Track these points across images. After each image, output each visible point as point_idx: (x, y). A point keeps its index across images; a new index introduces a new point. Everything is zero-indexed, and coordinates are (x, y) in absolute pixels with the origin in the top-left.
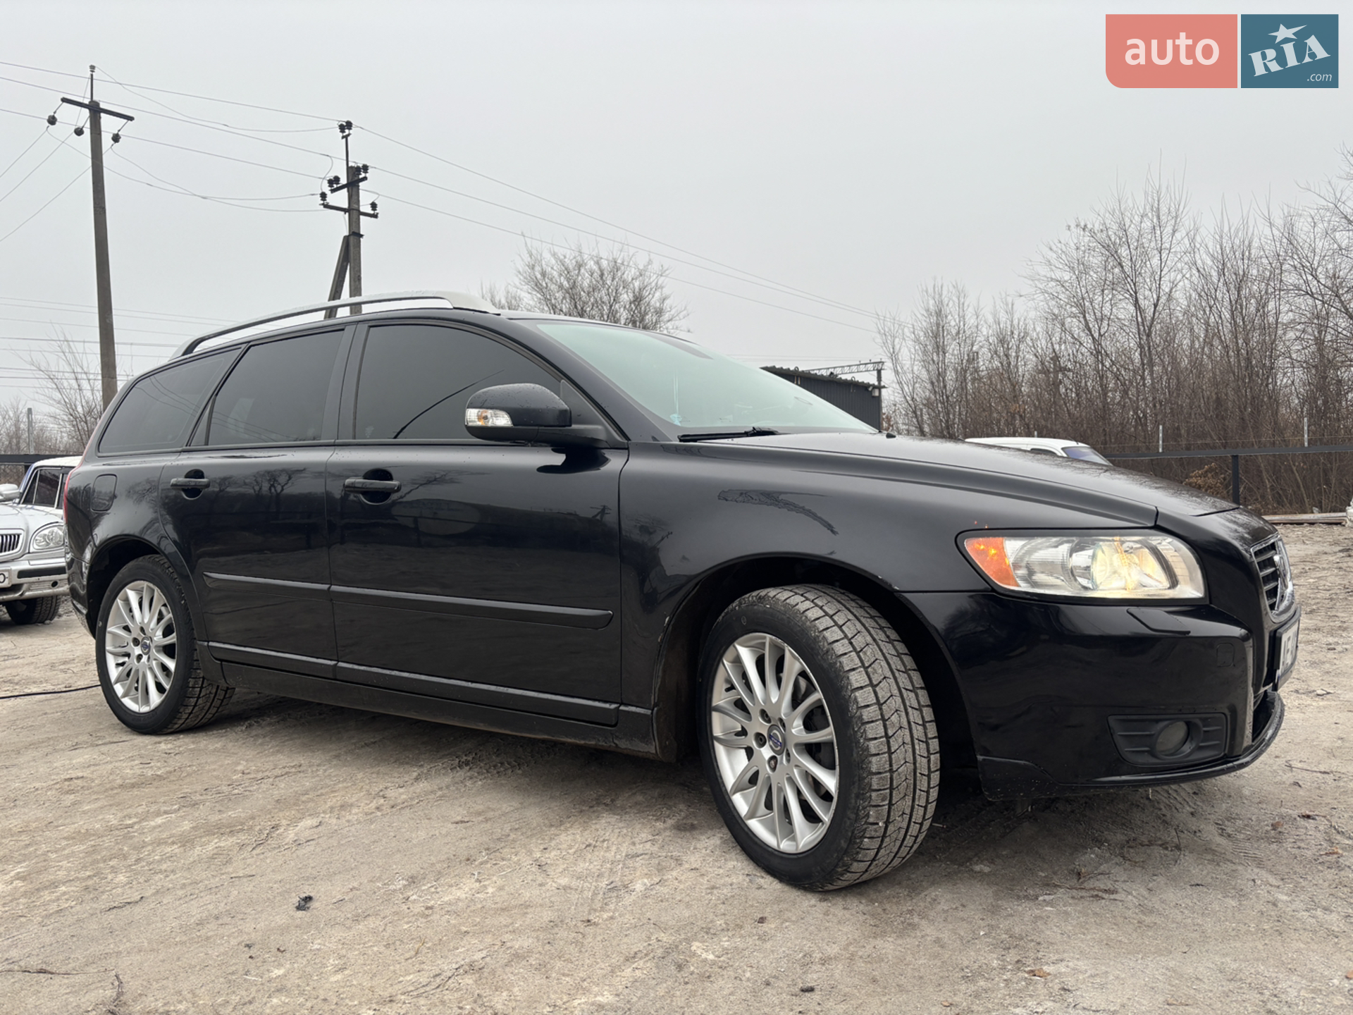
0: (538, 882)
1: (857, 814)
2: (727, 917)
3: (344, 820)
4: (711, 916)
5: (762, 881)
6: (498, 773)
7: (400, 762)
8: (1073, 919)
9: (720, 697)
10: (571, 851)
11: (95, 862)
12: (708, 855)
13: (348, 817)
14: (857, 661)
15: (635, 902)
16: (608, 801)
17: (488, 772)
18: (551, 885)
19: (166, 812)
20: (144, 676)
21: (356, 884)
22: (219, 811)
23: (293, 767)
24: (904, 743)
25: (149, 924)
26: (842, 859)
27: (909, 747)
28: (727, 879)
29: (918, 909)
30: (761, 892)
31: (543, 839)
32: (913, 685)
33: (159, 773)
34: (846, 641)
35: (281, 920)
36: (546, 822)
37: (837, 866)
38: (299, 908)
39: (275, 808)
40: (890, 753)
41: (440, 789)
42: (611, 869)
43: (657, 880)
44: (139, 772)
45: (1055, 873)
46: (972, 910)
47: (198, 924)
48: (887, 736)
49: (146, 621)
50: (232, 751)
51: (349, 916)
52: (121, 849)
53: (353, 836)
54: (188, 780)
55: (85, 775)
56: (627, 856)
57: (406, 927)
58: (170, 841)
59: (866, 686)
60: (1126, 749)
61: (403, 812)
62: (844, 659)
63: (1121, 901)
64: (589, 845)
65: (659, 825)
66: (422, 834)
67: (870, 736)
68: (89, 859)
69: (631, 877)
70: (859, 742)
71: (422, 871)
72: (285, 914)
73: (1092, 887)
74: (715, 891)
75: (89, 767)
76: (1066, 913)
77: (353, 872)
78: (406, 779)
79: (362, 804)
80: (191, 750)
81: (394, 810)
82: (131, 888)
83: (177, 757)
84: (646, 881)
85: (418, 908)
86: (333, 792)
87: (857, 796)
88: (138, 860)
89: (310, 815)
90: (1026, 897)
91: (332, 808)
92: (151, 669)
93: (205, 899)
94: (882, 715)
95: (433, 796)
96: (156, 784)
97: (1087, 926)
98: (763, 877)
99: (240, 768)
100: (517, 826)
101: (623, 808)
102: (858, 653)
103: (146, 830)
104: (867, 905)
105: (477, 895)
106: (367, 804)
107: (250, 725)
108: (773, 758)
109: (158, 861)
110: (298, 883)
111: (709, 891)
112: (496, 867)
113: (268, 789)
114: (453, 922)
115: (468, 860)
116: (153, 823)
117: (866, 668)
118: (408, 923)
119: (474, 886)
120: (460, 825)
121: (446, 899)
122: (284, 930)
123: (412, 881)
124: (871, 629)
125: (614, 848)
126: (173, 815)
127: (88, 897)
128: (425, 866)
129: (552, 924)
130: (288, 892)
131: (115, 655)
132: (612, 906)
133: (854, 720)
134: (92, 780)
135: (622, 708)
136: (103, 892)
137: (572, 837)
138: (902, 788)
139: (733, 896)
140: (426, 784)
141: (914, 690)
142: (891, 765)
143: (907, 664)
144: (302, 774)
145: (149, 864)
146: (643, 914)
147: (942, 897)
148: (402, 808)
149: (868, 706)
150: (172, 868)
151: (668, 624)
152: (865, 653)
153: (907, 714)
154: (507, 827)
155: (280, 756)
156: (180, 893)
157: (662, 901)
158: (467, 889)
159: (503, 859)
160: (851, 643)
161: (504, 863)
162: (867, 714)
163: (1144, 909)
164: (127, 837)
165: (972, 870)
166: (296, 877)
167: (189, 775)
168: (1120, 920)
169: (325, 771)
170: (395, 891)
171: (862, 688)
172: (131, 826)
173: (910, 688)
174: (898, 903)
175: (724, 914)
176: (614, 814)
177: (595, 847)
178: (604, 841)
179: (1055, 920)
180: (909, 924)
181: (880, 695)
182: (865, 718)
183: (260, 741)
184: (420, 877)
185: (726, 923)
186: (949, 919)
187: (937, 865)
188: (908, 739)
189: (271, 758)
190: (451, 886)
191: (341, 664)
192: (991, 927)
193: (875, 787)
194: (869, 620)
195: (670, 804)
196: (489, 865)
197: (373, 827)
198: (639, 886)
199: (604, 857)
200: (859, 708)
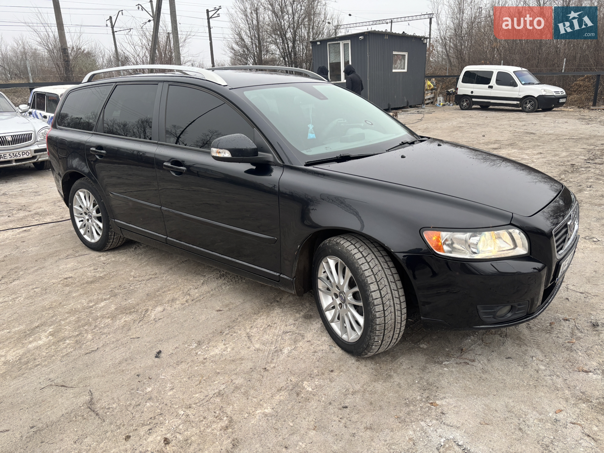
0: (247, 346)
1: (370, 338)
2: (319, 369)
3: (173, 308)
4: (312, 368)
5: (334, 349)
6: (236, 281)
7: (197, 273)
8: (454, 375)
9: (321, 275)
10: (261, 329)
11: (79, 327)
12: (315, 333)
13: (175, 306)
14: (374, 279)
15: (284, 359)
16: (278, 299)
17: (232, 281)
18: (252, 348)
19: (105, 300)
20: (91, 228)
21: (177, 345)
22: (125, 299)
23: (153, 275)
24: (391, 312)
25: (101, 363)
26: (364, 351)
27: (393, 314)
28: (321, 347)
29: (393, 368)
30: (334, 355)
31: (251, 321)
32: (397, 288)
33: (101, 275)
34: (370, 270)
35: (150, 362)
36: (253, 311)
37: (362, 352)
38: (156, 357)
39: (146, 299)
40: (385, 317)
41: (212, 290)
42: (276, 340)
43: (293, 347)
44: (93, 274)
45: (452, 349)
46: (415, 369)
47: (119, 364)
48: (384, 310)
49: (88, 206)
50: (129, 263)
51: (175, 362)
52: (89, 320)
53: (177, 317)
54: (113, 279)
55: (72, 276)
56: (283, 332)
57: (196, 368)
58: (107, 316)
59: (376, 290)
60: (484, 317)
61: (197, 303)
62: (368, 279)
63: (475, 366)
64: (269, 326)
65: (298, 315)
66: (203, 317)
67: (377, 311)
68: (77, 325)
69: (284, 345)
70: (372, 312)
71: (203, 339)
72: (150, 360)
73: (466, 357)
74: (316, 354)
75: (74, 270)
76: (452, 371)
77: (176, 338)
78: (198, 284)
79: (180, 299)
80: (113, 261)
81: (193, 302)
82: (93, 342)
83: (108, 266)
84: (289, 348)
85: (201, 358)
86: (169, 290)
87: (371, 332)
88: (96, 326)
89: (160, 305)
90: (438, 362)
91: (168, 301)
92: (93, 225)
93: (122, 349)
94: (382, 302)
95: (208, 295)
96: (101, 281)
97: (459, 379)
98: (335, 347)
99: (132, 274)
100: (241, 314)
101: (284, 304)
102: (374, 275)
103: (98, 309)
104: (374, 365)
105: (224, 352)
106: (183, 299)
107: (136, 248)
108: (340, 304)
109: (103, 328)
110: (156, 343)
111: (313, 354)
112: (231, 337)
113: (144, 287)
114: (214, 367)
115: (221, 332)
116: (100, 306)
117: (377, 282)
118: (197, 366)
119: (222, 347)
120: (219, 312)
121: (212, 354)
122: (151, 367)
123: (199, 343)
124: (382, 263)
125: (278, 328)
126: (108, 301)
127: (78, 346)
128: (204, 335)
129: (251, 370)
130: (152, 347)
131: (78, 217)
132: (275, 361)
133: (371, 304)
134: (75, 278)
135: (281, 276)
136: (83, 344)
137: (262, 321)
138: (389, 329)
139: (322, 357)
140: (206, 287)
141: (397, 290)
142: (385, 321)
143: (395, 278)
144: (157, 279)
145: (100, 329)
146: (287, 365)
147: (404, 362)
148: (197, 301)
149: (377, 299)
150: (108, 332)
151: (299, 248)
152: (378, 275)
153: (393, 300)
154: (237, 314)
155: (148, 267)
156: (112, 346)
157: (294, 359)
158: (220, 349)
159: (235, 332)
160: (372, 271)
161: (235, 334)
162: (376, 302)
163: (484, 371)
164: (91, 313)
165: (419, 347)
166: (155, 340)
167: (113, 277)
168: (473, 376)
169: (166, 277)
170: (192, 349)
171: (375, 291)
172: (92, 307)
173: (396, 289)
174: (386, 365)
175: (318, 367)
176: (280, 308)
177: (271, 326)
178: (275, 323)
179: (447, 375)
180: (389, 375)
181: (382, 294)
182: (375, 303)
183: (140, 257)
184: (202, 341)
185: (318, 372)
186: (405, 373)
187: (406, 343)
188: (393, 310)
189: (145, 268)
190: (214, 347)
191: (168, 238)
192: (421, 378)
193: (378, 329)
194: (381, 258)
195: (303, 303)
196: (229, 336)
197: (184, 312)
198: (286, 351)
199: (274, 332)
200: (373, 299)
